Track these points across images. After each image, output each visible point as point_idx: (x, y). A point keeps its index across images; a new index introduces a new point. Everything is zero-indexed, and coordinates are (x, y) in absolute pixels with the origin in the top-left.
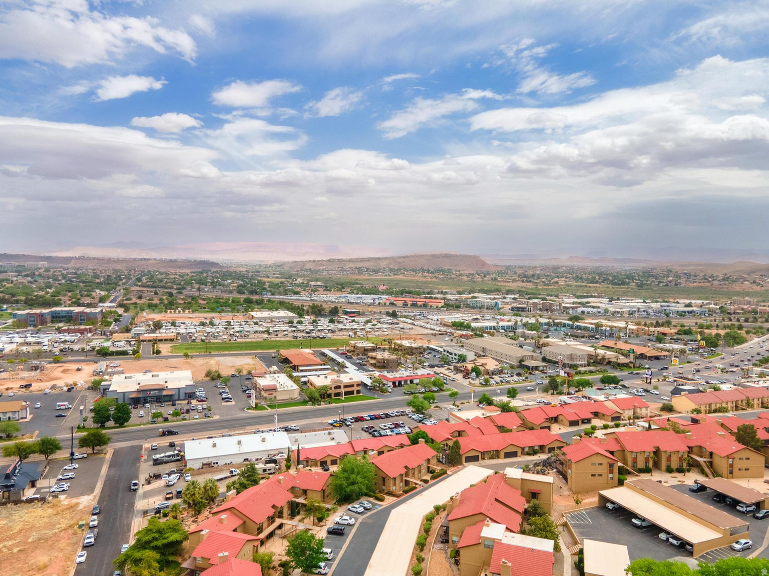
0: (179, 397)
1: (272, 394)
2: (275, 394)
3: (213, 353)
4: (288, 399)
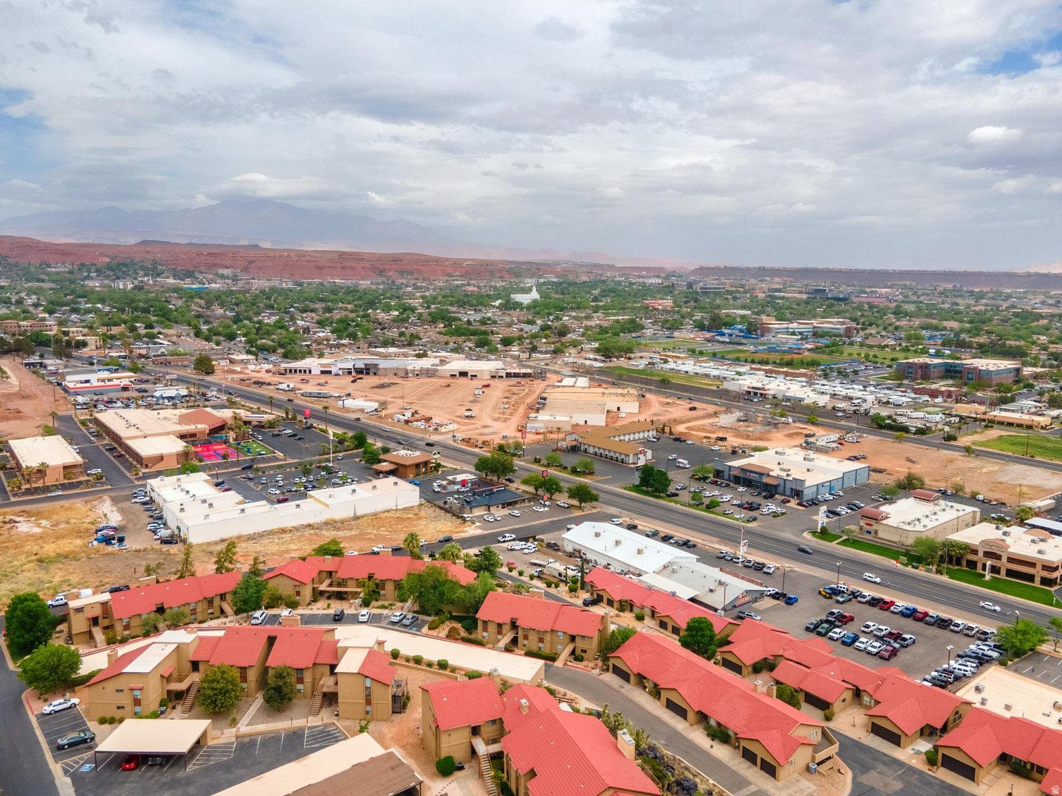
0: (784, 491)
1: (871, 525)
2: (875, 527)
3: (1037, 458)
4: (896, 543)
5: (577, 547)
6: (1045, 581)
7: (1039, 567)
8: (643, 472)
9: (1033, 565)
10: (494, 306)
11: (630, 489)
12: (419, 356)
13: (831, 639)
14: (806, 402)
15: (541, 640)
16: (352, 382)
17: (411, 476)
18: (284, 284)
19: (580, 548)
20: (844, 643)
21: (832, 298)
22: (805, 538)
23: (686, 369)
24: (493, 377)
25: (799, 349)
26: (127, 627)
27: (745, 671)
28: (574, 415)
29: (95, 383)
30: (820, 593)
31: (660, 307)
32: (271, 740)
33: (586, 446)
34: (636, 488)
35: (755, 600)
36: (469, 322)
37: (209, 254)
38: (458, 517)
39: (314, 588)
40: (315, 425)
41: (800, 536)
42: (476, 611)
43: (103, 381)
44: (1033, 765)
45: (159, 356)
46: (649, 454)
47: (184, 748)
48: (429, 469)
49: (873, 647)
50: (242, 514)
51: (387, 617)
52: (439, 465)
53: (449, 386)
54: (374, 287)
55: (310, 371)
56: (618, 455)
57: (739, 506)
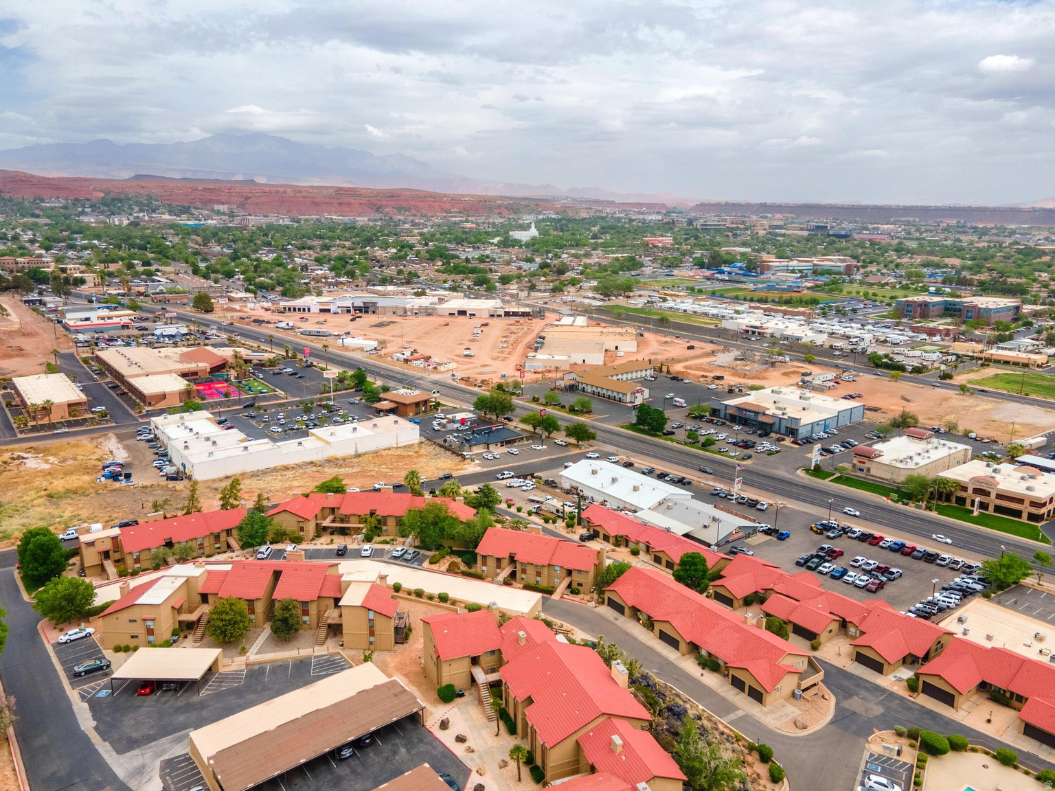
0: (780, 429)
1: (864, 463)
2: (868, 464)
3: (1032, 396)
4: (887, 480)
5: (574, 484)
6: (1032, 517)
7: (1027, 503)
8: (640, 411)
9: (1021, 501)
10: (492, 244)
11: (628, 429)
12: (418, 294)
13: (821, 572)
14: (803, 341)
15: (539, 574)
16: (351, 320)
17: (411, 414)
18: (281, 221)
19: (577, 485)
20: (833, 577)
21: (833, 235)
22: (798, 476)
23: (685, 308)
24: (492, 316)
25: (799, 287)
26: (137, 561)
27: (736, 604)
28: (573, 355)
29: (96, 322)
30: (811, 529)
31: (660, 245)
32: (279, 668)
33: (584, 385)
34: (632, 427)
35: (748, 536)
36: (467, 260)
37: (204, 189)
38: (458, 455)
39: (317, 524)
40: (315, 363)
41: (794, 473)
42: (476, 547)
43: (103, 318)
44: (1012, 693)
45: (158, 293)
46: (647, 393)
47: (197, 674)
48: (428, 407)
49: (861, 580)
50: (245, 452)
51: (389, 552)
52: (438, 404)
53: (448, 324)
54: (371, 224)
55: (309, 310)
56: (615, 394)
57: (734, 444)
